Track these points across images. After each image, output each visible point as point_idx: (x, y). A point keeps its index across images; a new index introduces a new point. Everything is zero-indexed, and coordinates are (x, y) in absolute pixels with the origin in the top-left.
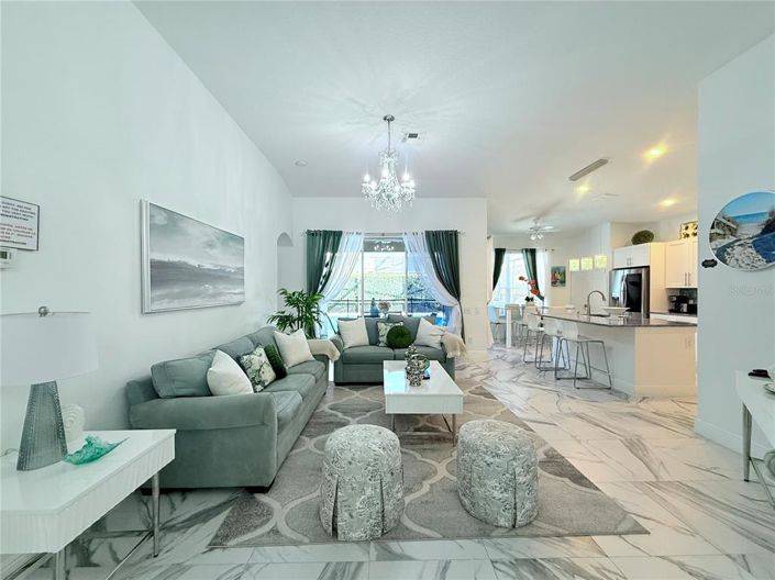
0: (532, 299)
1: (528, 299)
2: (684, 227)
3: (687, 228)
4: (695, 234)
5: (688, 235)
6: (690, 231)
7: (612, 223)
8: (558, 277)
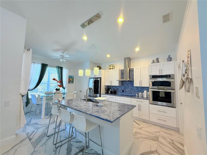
0: (59, 90)
1: (57, 90)
2: (109, 66)
3: (110, 66)
4: (112, 69)
5: (110, 69)
6: (111, 67)
7: (90, 62)
8: (71, 80)
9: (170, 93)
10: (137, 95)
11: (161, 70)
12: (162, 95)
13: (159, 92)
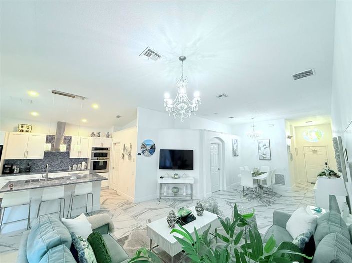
3: (22, 127)
4: (28, 131)
5: (23, 131)
6: (25, 129)
9: (106, 161)
10: (70, 168)
11: (102, 144)
12: (101, 164)
13: (99, 162)
